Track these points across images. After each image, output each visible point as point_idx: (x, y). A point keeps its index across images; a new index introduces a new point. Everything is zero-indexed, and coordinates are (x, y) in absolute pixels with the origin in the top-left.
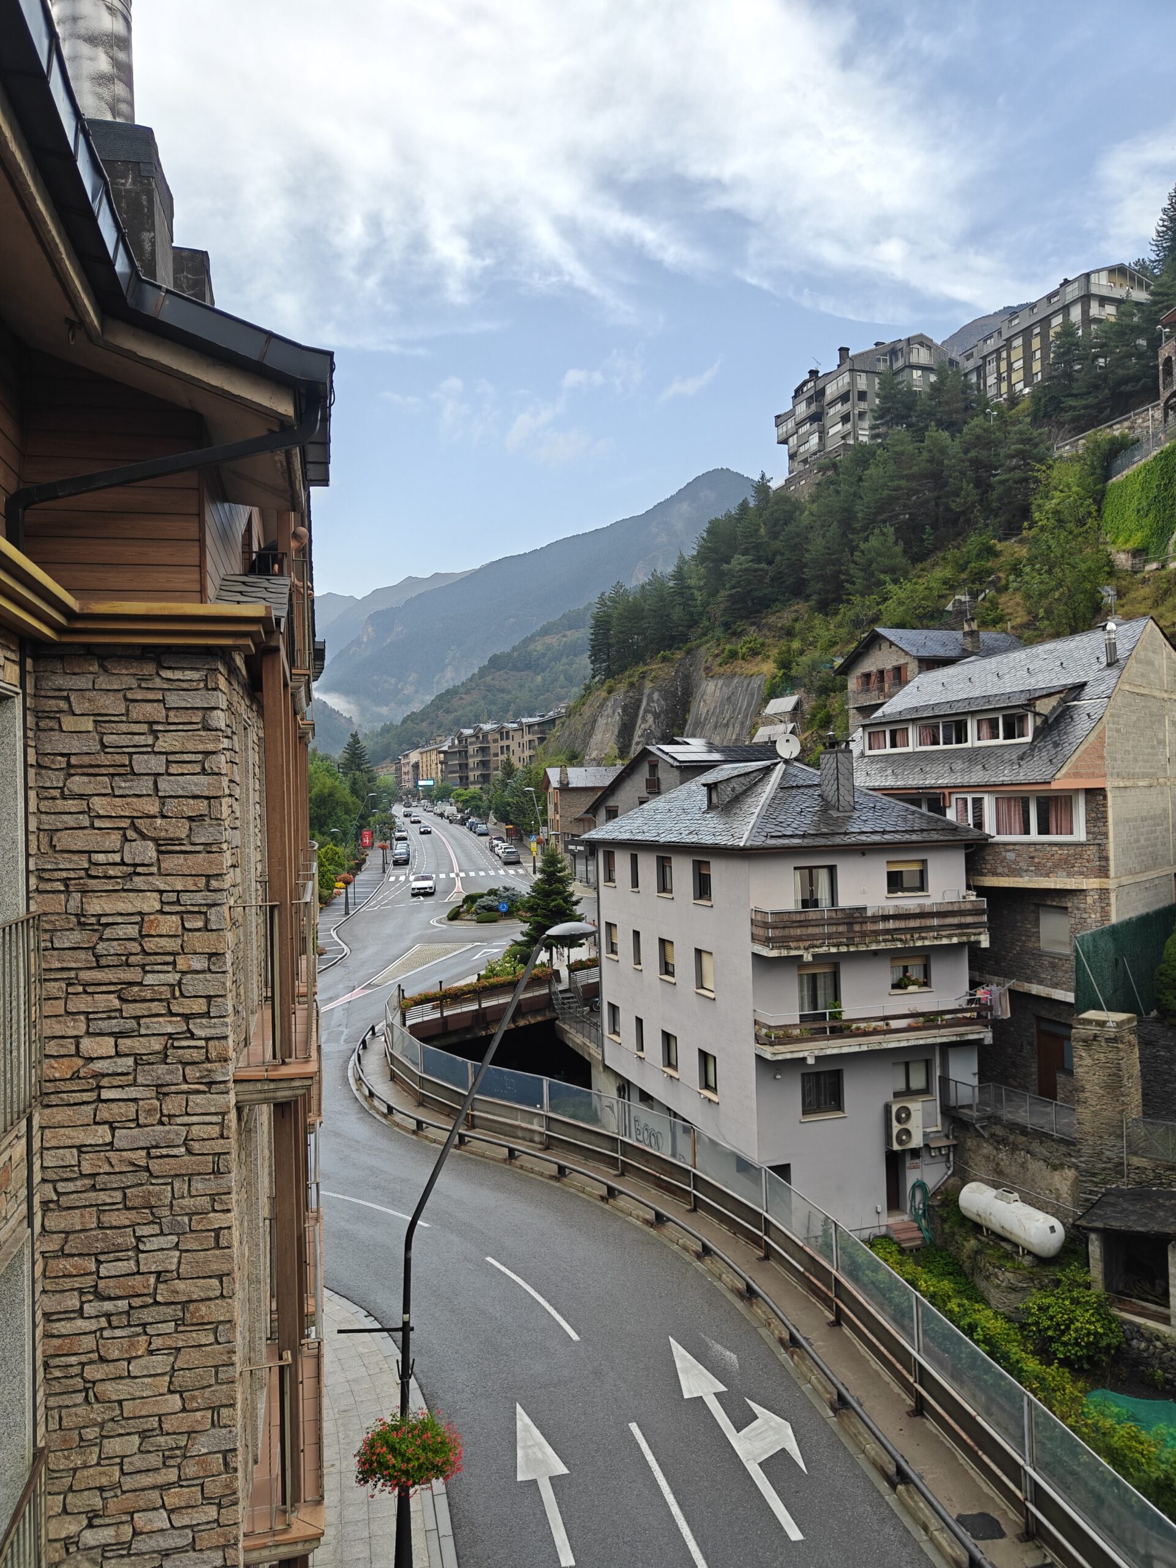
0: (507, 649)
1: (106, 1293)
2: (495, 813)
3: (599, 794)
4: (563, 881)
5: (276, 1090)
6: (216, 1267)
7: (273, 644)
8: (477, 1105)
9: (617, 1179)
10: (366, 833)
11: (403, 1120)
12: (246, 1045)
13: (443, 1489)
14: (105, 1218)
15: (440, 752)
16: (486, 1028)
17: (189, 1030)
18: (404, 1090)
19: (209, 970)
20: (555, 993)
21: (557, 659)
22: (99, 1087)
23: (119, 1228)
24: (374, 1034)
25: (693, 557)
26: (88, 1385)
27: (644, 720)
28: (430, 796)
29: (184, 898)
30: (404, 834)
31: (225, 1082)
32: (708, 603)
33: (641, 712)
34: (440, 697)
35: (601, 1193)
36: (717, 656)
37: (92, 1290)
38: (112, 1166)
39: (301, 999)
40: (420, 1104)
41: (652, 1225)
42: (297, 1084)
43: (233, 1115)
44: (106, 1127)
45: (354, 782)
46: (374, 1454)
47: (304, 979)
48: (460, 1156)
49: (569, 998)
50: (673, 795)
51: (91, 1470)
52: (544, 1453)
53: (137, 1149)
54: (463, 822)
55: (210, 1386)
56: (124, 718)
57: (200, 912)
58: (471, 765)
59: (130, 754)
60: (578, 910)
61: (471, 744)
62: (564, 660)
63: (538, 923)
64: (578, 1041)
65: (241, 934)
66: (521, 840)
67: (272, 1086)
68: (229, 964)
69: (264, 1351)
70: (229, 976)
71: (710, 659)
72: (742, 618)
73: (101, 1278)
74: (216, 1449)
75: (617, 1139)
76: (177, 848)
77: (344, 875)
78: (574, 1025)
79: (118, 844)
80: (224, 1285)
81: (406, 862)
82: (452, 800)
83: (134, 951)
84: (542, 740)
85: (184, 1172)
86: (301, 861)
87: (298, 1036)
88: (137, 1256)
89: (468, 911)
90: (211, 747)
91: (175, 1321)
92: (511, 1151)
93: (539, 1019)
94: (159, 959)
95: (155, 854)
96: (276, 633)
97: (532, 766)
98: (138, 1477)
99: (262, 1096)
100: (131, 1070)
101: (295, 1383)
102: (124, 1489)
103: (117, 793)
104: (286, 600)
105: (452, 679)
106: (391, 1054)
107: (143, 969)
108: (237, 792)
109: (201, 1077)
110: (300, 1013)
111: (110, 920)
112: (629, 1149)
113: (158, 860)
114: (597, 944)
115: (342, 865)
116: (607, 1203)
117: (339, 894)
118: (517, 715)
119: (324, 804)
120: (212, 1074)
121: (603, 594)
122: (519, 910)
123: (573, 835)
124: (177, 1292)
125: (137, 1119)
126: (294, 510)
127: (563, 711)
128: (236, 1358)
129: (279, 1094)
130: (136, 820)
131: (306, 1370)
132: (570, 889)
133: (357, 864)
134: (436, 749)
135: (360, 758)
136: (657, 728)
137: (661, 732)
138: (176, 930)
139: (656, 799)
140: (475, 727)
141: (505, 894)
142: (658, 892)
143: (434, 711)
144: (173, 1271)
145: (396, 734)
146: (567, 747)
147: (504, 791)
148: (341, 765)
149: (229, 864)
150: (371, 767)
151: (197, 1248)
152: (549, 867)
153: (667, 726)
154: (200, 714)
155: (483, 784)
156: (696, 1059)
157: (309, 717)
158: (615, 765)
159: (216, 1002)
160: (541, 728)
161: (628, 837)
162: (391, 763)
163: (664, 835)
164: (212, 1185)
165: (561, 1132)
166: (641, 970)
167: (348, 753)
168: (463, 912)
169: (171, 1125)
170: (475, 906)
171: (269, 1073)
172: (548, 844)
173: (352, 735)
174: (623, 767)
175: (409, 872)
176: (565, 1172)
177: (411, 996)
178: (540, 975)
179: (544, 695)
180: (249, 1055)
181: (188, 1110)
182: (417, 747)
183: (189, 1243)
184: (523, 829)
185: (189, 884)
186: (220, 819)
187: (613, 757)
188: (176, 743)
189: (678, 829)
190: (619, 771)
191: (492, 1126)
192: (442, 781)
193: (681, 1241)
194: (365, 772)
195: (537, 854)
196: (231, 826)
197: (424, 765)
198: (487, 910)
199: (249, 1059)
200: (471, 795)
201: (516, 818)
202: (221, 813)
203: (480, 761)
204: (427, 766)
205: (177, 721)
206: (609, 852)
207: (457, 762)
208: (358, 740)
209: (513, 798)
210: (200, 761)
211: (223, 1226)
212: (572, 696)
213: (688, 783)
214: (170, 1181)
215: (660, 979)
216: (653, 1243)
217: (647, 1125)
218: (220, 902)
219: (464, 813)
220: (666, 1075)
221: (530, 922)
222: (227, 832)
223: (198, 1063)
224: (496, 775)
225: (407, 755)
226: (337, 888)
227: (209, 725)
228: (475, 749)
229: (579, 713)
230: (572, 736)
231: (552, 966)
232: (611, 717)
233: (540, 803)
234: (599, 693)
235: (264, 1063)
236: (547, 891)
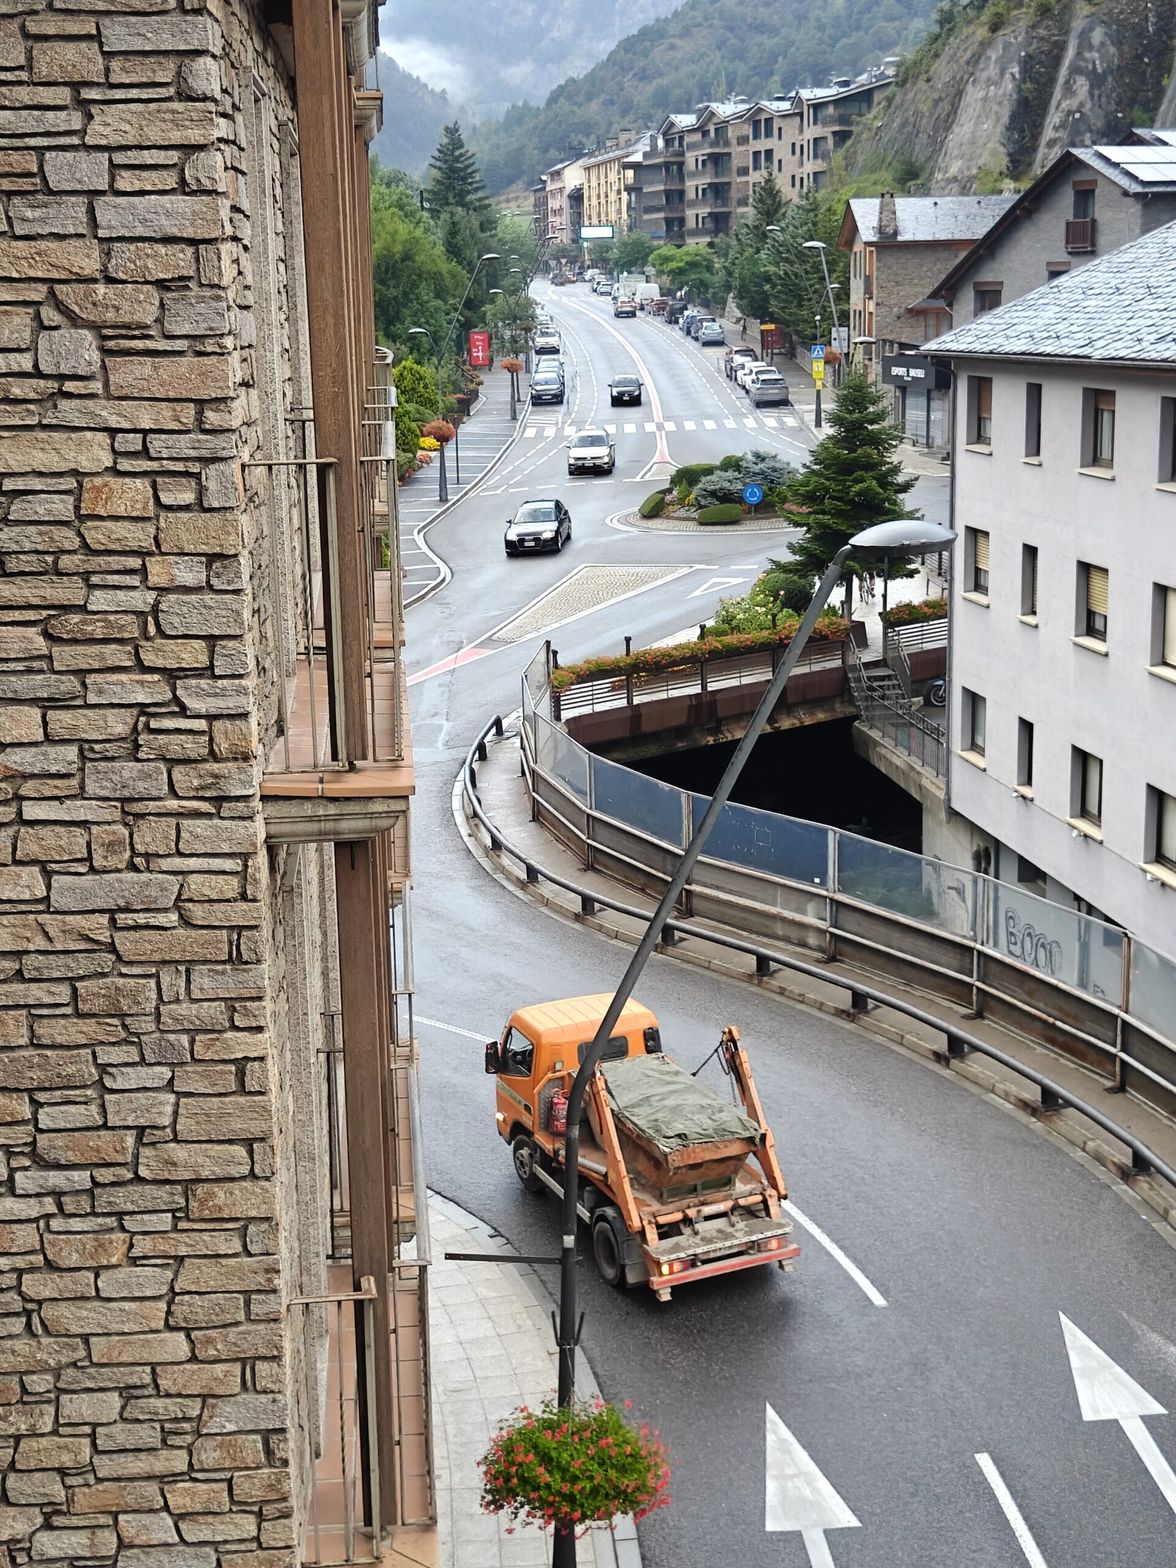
1: (52, 1156)
2: (740, 296)
3: (962, 255)
4: (877, 441)
5: (339, 817)
6: (240, 1126)
8: (700, 874)
9: (969, 1023)
10: (477, 337)
11: (557, 894)
12: (280, 733)
13: (632, 1532)
14: (44, 1030)
15: (627, 166)
16: (716, 730)
17: (176, 700)
18: (558, 839)
19: (210, 587)
20: (854, 668)
22: (20, 799)
23: (68, 1048)
24: (500, 732)
26: (30, 1306)
27: (1069, 91)
28: (605, 261)
29: (157, 444)
30: (553, 341)
31: (245, 798)
33: (1063, 72)
34: (628, 45)
35: (935, 1047)
37: (27, 1150)
38: (50, 940)
40: (590, 866)
41: (1034, 1112)
42: (378, 807)
43: (262, 859)
44: (36, 869)
45: (453, 231)
46: (513, 1463)
48: (666, 964)
49: (882, 678)
50: (1126, 257)
51: (44, 1441)
52: (815, 1490)
53: (93, 912)
54: (672, 317)
55: (237, 1324)
56: (24, 76)
57: (186, 474)
58: (691, 195)
59: (40, 150)
60: (908, 501)
61: (693, 146)
63: (823, 526)
64: (898, 762)
65: (264, 520)
66: (792, 355)
67: (332, 809)
68: (246, 577)
69: (324, 1275)
70: (247, 599)
73: (42, 1131)
74: (250, 1427)
75: (971, 950)
76: (139, 344)
77: (437, 423)
78: (891, 730)
79: (27, 334)
80: (256, 1157)
81: (557, 399)
82: (650, 270)
83: (67, 546)
84: (841, 137)
85: (177, 957)
86: (365, 383)
87: (376, 720)
88: (102, 1097)
89: (681, 502)
90: (194, 136)
91: (173, 1211)
92: (763, 961)
93: (821, 716)
94: (117, 563)
95: (96, 356)
97: (820, 196)
98: (121, 1458)
99: (314, 827)
100: (73, 768)
101: (384, 1333)
102: (100, 1475)
103: (19, 232)
106: (533, 772)
107: (86, 581)
108: (246, 233)
109: (202, 788)
110: (381, 678)
111: (20, 484)
112: (993, 968)
113: (104, 367)
114: (945, 573)
115: (431, 403)
116: (948, 1065)
117: (428, 461)
118: (790, 82)
119: (395, 276)
120: (222, 782)
122: (784, 500)
123: (903, 346)
124: (174, 1164)
125: (90, 858)
127: (891, 72)
128: (280, 1282)
129: (345, 825)
130: (57, 287)
131: (402, 1312)
132: (894, 458)
133: (460, 401)
134: (619, 159)
135: (464, 179)
136: (1096, 108)
137: (1106, 117)
138: (144, 508)
139: (1090, 266)
140: (700, 110)
141: (756, 468)
142: (1082, 466)
143: (614, 77)
144: (165, 1127)
145: (535, 128)
146: (896, 152)
147: (758, 251)
148: (425, 195)
149: (238, 380)
150: (487, 198)
151: (206, 1091)
152: (851, 412)
153: (1118, 104)
154: (172, 66)
155: (716, 235)
156: (1140, 802)
157: (370, 82)
158: (1000, 192)
159: (224, 647)
160: (842, 111)
161: (1024, 348)
162: (527, 190)
163: (1101, 343)
164: (229, 983)
165: (860, 931)
166: (1036, 627)
167: (440, 169)
168: (672, 503)
169: (151, 872)
170: (696, 491)
171: (326, 786)
172: (849, 363)
173: (447, 129)
174: (1017, 197)
175: (563, 423)
176: (866, 1004)
177: (570, 664)
178: (825, 631)
179: (849, 36)
180: (287, 751)
181: (181, 846)
182: (579, 156)
183: (191, 1080)
184: (797, 333)
185: (164, 415)
186: (219, 287)
187: (996, 175)
188: (128, 128)
189: (1135, 329)
190: (1007, 206)
191: (726, 914)
192: (630, 229)
193: (1091, 1145)
194: (475, 210)
195: (824, 386)
196: (238, 301)
197: (594, 194)
198: (719, 498)
199: (287, 758)
200: (689, 258)
201: (783, 309)
202: (220, 274)
203: (710, 184)
204: (599, 197)
205: (127, 81)
206: (981, 379)
207: (662, 187)
208: (460, 140)
209: (777, 264)
210: (174, 165)
211: (252, 1055)
212: (910, 38)
213: (1163, 229)
214: (154, 971)
215: (1076, 644)
216: (1035, 1146)
217: (1030, 927)
218: (225, 454)
219: (674, 297)
220: (1075, 833)
221: (807, 525)
222: (231, 314)
223: (196, 761)
224: (743, 215)
225: (558, 173)
226: (423, 449)
227: (190, 88)
228: (700, 159)
229: (924, 77)
230: (909, 129)
231: (851, 614)
232: (995, 84)
233: (835, 275)
234: (971, 29)
235: (315, 766)
236: (844, 462)
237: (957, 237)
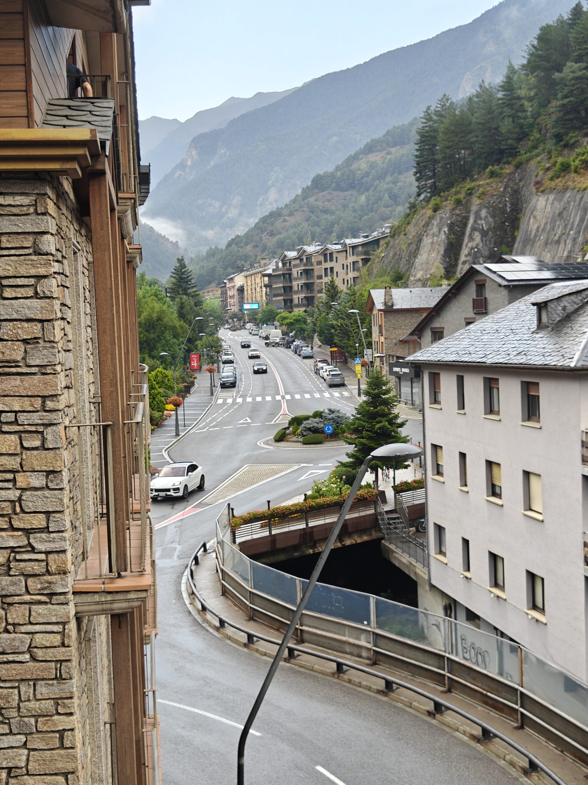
0: (330, 168)
2: (320, 335)
3: (424, 315)
4: (388, 403)
5: (113, 602)
6: (61, 765)
7: (99, 167)
8: (306, 620)
9: (444, 695)
10: (194, 356)
11: (235, 633)
12: (83, 559)
15: (264, 275)
16: (314, 547)
17: (30, 544)
18: (235, 605)
19: (47, 487)
20: (381, 514)
21: (381, 177)
24: (205, 550)
25: (523, 66)
27: (471, 238)
28: (255, 319)
29: (22, 418)
30: (230, 357)
31: (64, 594)
32: (539, 114)
33: (468, 230)
34: (264, 220)
35: (428, 708)
36: (548, 169)
39: (136, 516)
40: (251, 618)
41: (478, 741)
42: (132, 596)
43: (73, 625)
45: (182, 307)
47: (137, 497)
48: (290, 669)
49: (395, 519)
50: (501, 316)
54: (288, 346)
57: (37, 432)
58: (295, 288)
60: (403, 432)
61: (295, 266)
62: (389, 178)
63: (363, 444)
64: (404, 561)
65: (77, 452)
66: (346, 362)
67: (109, 598)
68: (66, 481)
70: (66, 492)
71: (541, 173)
72: (575, 128)
75: (443, 657)
76: (14, 370)
77: (174, 397)
78: (400, 545)
80: (69, 782)
81: (233, 385)
82: (277, 323)
84: (366, 261)
85: (29, 677)
86: (132, 383)
87: (132, 551)
89: (294, 433)
90: (42, 271)
92: (340, 665)
93: (365, 538)
96: (102, 157)
97: (356, 288)
99: (100, 607)
104: (110, 123)
105: (276, 201)
106: (222, 570)
108: (69, 315)
109: (42, 589)
110: (134, 529)
112: (456, 666)
114: (422, 466)
115: (171, 388)
116: (434, 718)
117: (170, 416)
118: (340, 237)
119: (153, 328)
120: (52, 586)
121: (429, 108)
122: (344, 432)
123: (398, 358)
126: (116, 31)
127: (388, 231)
129: (115, 605)
132: (395, 411)
133: (186, 387)
134: (261, 272)
135: (187, 282)
136: (485, 247)
137: (489, 250)
138: (15, 449)
139: (484, 320)
140: (298, 249)
141: (330, 417)
142: (485, 414)
143: (258, 234)
144: (22, 768)
145: (221, 258)
146: (392, 268)
147: (328, 314)
148: (168, 290)
149: (63, 385)
150: (198, 291)
151: (44, 748)
152: (374, 389)
153: (495, 244)
154: (31, 239)
155: (308, 307)
156: (523, 579)
157: (136, 241)
158: (441, 285)
159: (54, 517)
160: (365, 249)
161: (454, 359)
162: (217, 287)
163: (491, 356)
164: (55, 690)
165: (388, 648)
166: (468, 492)
167: (175, 278)
168: (289, 434)
169: (16, 633)
170: (301, 428)
171: (106, 586)
172: (372, 366)
173: (178, 259)
174: (449, 288)
175: (236, 396)
176: (392, 687)
177: (240, 515)
178: (366, 496)
179: (368, 215)
180: (86, 568)
181: (31, 619)
182: (242, 271)
183: (36, 742)
184: (348, 352)
185: (26, 404)
186: (54, 342)
187: (439, 278)
188: (10, 268)
189: (506, 349)
190: (445, 292)
191: (321, 641)
192: (267, 304)
193: (508, 757)
194: (192, 296)
195: (362, 377)
196: (64, 348)
197: (249, 288)
198: (312, 431)
199: (86, 572)
200: (295, 318)
201: (341, 341)
202: (54, 336)
203: (304, 283)
204: (252, 290)
205: (10, 246)
206: (434, 373)
207: (281, 285)
208: (184, 264)
209: (337, 320)
210: (32, 285)
211: (67, 728)
212: (397, 215)
213: (517, 302)
214: (17, 685)
215: (488, 501)
216: (480, 759)
217: (474, 644)
218: (55, 422)
219: (289, 336)
220: (492, 595)
221: (355, 444)
222: (60, 355)
223: (39, 575)
224: (320, 298)
225: (232, 279)
226: (167, 410)
227: (40, 249)
228: (299, 272)
229: (403, 233)
230: (397, 257)
231: (378, 487)
232: (437, 236)
233: (365, 325)
234: (424, 211)
235: (101, 576)
236: (372, 413)
237: (422, 306)
